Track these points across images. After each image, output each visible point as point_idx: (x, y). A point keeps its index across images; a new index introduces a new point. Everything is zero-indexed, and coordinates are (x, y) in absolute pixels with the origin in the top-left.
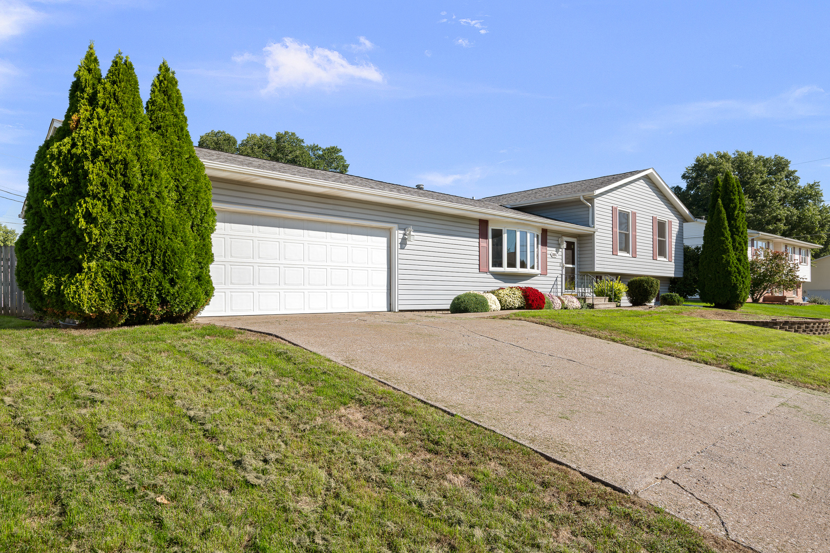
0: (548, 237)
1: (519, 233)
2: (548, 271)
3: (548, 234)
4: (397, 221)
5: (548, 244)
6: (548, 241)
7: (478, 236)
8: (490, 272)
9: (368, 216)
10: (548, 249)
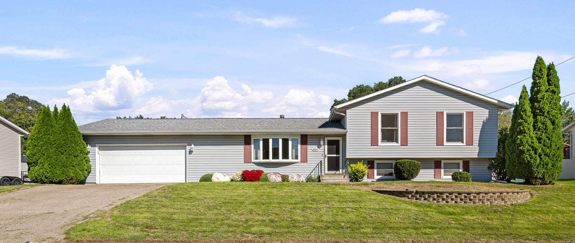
0: (308, 139)
1: (271, 140)
2: (308, 160)
3: (308, 137)
4: (187, 142)
5: (308, 143)
6: (308, 141)
7: (244, 144)
8: (252, 162)
9: (172, 141)
10: (308, 146)
